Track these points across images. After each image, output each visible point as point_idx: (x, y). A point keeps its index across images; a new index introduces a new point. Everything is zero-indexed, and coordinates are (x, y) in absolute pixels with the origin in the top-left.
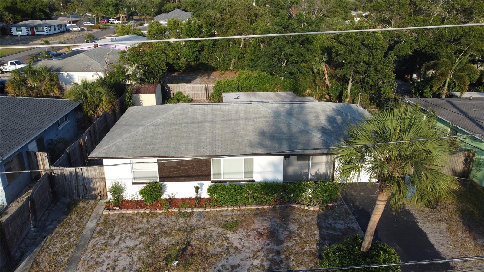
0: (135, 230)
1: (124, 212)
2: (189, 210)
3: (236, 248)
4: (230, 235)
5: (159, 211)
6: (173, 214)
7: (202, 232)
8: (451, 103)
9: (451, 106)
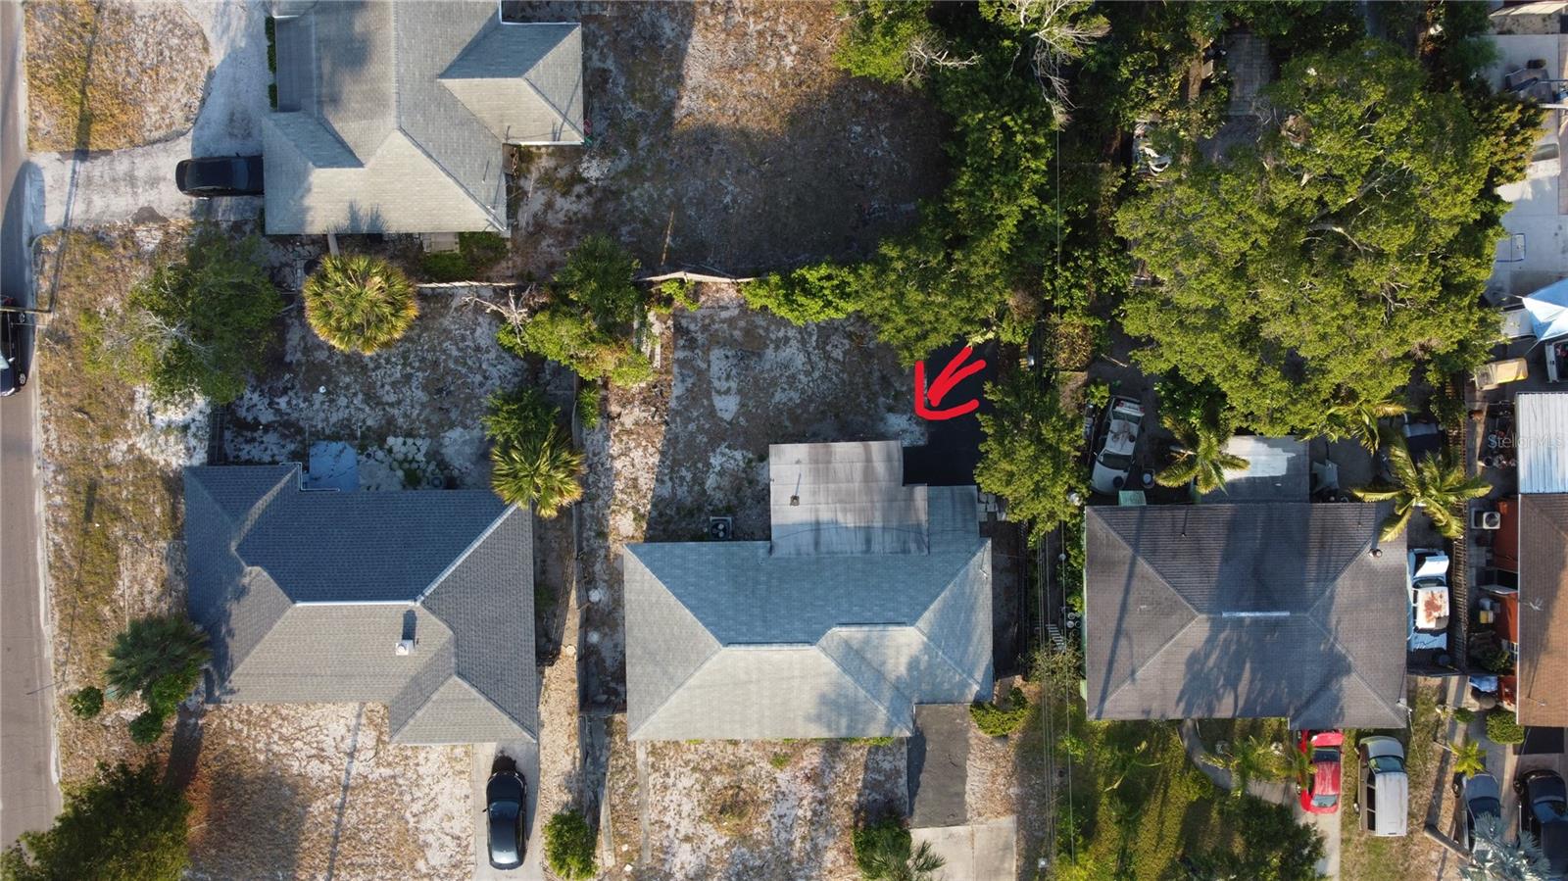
0: (687, 763)
3: (783, 793)
4: (779, 775)
7: (751, 769)
8: (1133, 564)
9: (1123, 580)
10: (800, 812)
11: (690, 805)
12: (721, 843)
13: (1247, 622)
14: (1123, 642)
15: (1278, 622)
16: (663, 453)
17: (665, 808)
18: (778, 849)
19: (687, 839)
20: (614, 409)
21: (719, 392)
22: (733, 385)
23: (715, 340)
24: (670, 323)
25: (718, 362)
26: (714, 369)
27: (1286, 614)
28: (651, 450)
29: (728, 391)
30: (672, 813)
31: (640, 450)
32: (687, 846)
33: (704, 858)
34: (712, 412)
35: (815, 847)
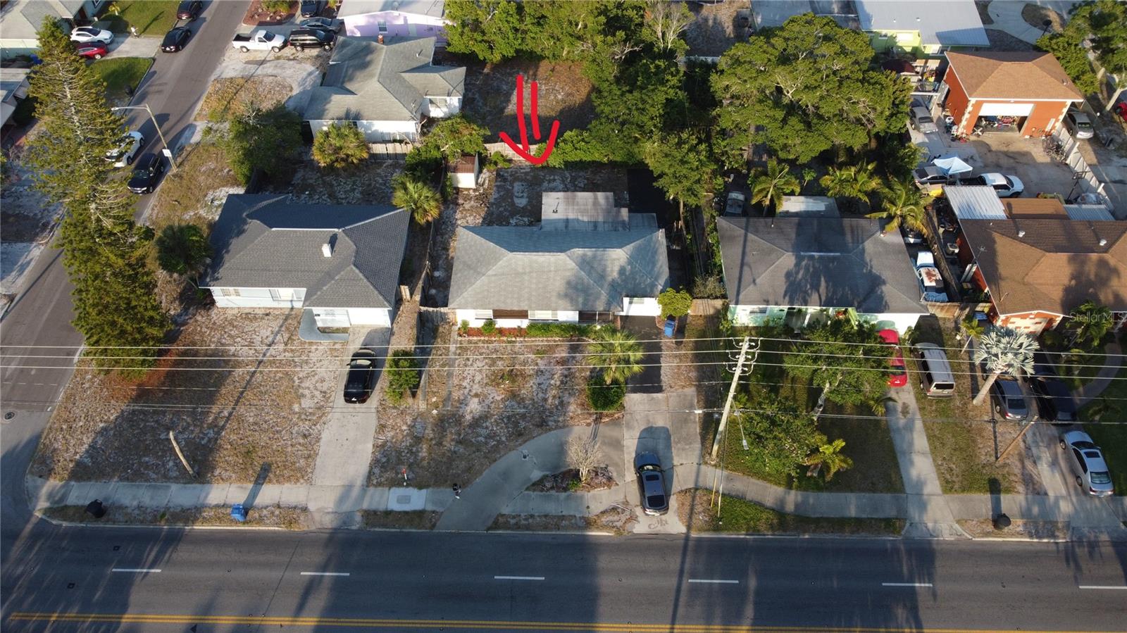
0: (481, 354)
1: (471, 338)
2: (514, 339)
3: (542, 372)
4: (539, 361)
5: (493, 339)
6: (503, 342)
7: (522, 358)
8: (746, 236)
9: (742, 242)
10: (552, 382)
11: (481, 377)
12: (499, 398)
13: (816, 257)
14: (746, 269)
15: (834, 258)
16: (484, 219)
17: (464, 378)
18: (537, 402)
19: (476, 395)
20: (461, 201)
21: (517, 197)
22: (525, 195)
23: (516, 179)
24: (495, 173)
25: (517, 186)
26: (516, 188)
27: (838, 254)
28: (478, 217)
29: (522, 197)
30: (468, 380)
31: (472, 218)
32: (476, 400)
33: (486, 407)
34: (513, 204)
35: (562, 403)
